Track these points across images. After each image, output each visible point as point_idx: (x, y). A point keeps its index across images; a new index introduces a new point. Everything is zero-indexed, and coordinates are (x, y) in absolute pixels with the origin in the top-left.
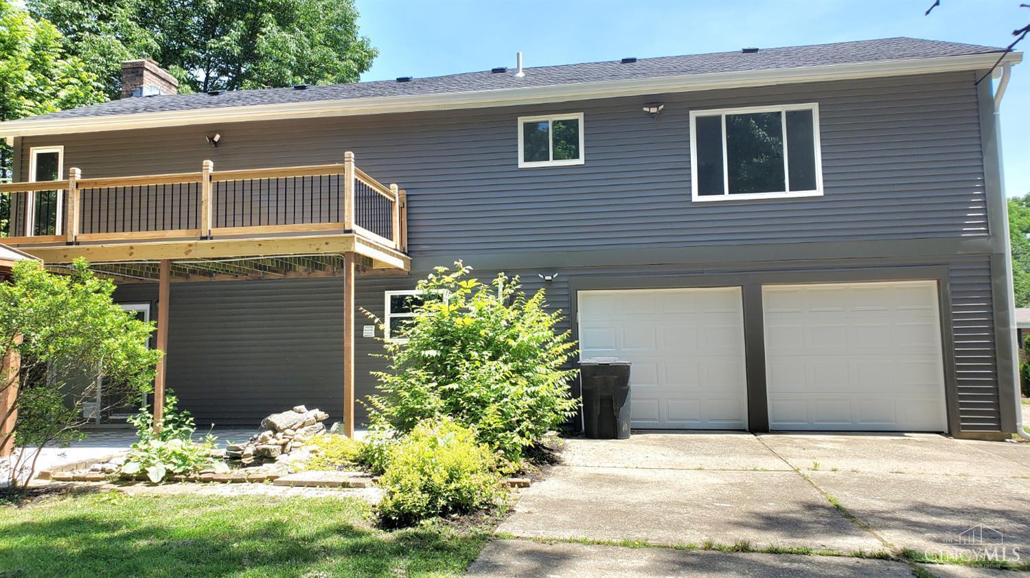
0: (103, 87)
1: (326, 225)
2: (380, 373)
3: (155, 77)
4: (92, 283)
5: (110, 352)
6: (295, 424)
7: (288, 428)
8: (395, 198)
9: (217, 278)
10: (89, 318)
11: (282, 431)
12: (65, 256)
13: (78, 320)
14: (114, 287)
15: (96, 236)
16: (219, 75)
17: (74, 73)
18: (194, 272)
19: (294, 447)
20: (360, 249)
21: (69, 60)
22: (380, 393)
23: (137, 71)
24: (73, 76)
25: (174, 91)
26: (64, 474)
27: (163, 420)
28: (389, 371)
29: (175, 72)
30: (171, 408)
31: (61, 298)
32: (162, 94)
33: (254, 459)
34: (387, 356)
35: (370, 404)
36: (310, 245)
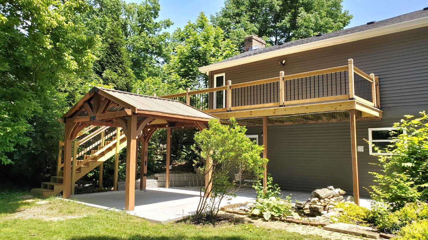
0: (238, 49)
1: (339, 96)
2: (375, 173)
3: (256, 41)
4: (238, 128)
5: (246, 159)
6: (329, 196)
7: (326, 198)
8: (373, 80)
9: (286, 124)
10: (237, 144)
11: (323, 199)
12: (227, 116)
13: (233, 145)
14: (246, 130)
15: (238, 108)
16: (281, 38)
17: (228, 46)
18: (276, 121)
19: (330, 208)
20: (358, 107)
21: (226, 41)
22: (376, 184)
23: (250, 40)
24: (228, 47)
25: (264, 46)
26: (230, 210)
27: (267, 188)
28: (381, 173)
29: (264, 39)
30: (271, 182)
31: (226, 135)
32: (259, 48)
33: (310, 211)
34: (380, 165)
35: (372, 190)
36: (332, 107)
